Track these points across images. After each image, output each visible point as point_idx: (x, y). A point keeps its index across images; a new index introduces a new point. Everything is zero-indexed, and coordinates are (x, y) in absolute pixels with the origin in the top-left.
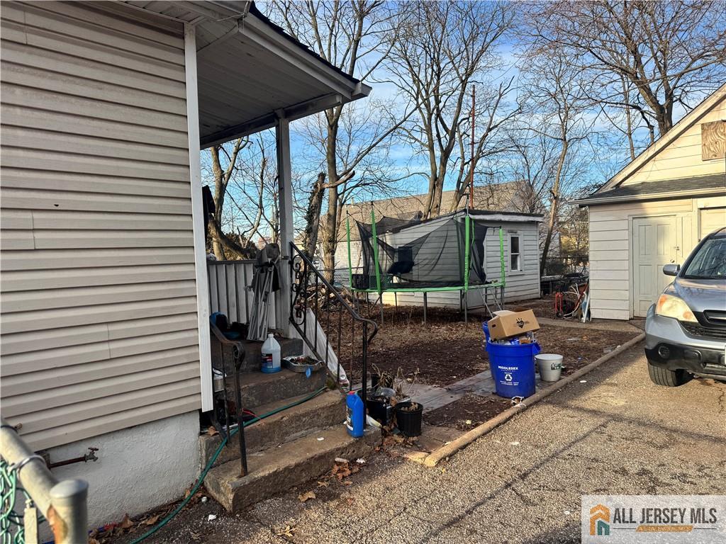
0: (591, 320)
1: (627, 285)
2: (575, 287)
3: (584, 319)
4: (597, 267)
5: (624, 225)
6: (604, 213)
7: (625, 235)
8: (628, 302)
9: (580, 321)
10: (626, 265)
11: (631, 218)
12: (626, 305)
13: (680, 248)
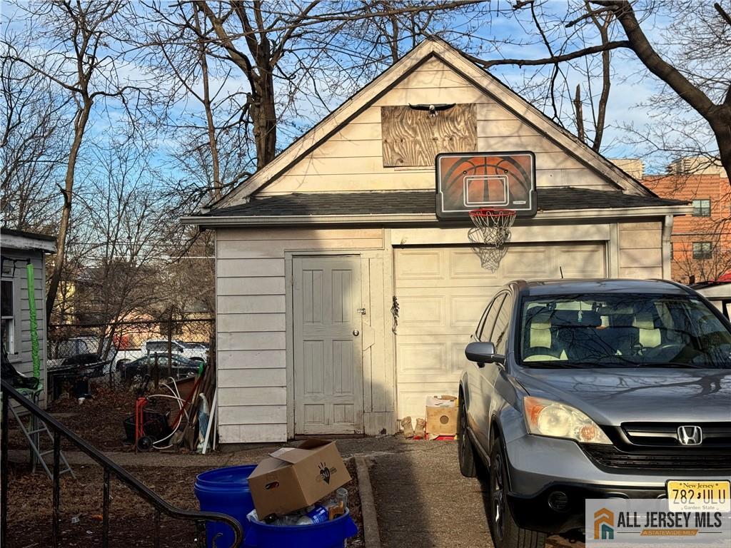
0: (218, 447)
1: (282, 377)
2: (172, 385)
3: (203, 446)
4: (231, 345)
5: (278, 267)
6: (244, 244)
7: (280, 285)
8: (285, 408)
9: (195, 451)
10: (281, 340)
11: (289, 256)
12: (281, 415)
13: (367, 311)
